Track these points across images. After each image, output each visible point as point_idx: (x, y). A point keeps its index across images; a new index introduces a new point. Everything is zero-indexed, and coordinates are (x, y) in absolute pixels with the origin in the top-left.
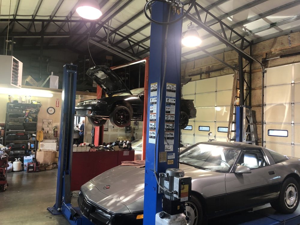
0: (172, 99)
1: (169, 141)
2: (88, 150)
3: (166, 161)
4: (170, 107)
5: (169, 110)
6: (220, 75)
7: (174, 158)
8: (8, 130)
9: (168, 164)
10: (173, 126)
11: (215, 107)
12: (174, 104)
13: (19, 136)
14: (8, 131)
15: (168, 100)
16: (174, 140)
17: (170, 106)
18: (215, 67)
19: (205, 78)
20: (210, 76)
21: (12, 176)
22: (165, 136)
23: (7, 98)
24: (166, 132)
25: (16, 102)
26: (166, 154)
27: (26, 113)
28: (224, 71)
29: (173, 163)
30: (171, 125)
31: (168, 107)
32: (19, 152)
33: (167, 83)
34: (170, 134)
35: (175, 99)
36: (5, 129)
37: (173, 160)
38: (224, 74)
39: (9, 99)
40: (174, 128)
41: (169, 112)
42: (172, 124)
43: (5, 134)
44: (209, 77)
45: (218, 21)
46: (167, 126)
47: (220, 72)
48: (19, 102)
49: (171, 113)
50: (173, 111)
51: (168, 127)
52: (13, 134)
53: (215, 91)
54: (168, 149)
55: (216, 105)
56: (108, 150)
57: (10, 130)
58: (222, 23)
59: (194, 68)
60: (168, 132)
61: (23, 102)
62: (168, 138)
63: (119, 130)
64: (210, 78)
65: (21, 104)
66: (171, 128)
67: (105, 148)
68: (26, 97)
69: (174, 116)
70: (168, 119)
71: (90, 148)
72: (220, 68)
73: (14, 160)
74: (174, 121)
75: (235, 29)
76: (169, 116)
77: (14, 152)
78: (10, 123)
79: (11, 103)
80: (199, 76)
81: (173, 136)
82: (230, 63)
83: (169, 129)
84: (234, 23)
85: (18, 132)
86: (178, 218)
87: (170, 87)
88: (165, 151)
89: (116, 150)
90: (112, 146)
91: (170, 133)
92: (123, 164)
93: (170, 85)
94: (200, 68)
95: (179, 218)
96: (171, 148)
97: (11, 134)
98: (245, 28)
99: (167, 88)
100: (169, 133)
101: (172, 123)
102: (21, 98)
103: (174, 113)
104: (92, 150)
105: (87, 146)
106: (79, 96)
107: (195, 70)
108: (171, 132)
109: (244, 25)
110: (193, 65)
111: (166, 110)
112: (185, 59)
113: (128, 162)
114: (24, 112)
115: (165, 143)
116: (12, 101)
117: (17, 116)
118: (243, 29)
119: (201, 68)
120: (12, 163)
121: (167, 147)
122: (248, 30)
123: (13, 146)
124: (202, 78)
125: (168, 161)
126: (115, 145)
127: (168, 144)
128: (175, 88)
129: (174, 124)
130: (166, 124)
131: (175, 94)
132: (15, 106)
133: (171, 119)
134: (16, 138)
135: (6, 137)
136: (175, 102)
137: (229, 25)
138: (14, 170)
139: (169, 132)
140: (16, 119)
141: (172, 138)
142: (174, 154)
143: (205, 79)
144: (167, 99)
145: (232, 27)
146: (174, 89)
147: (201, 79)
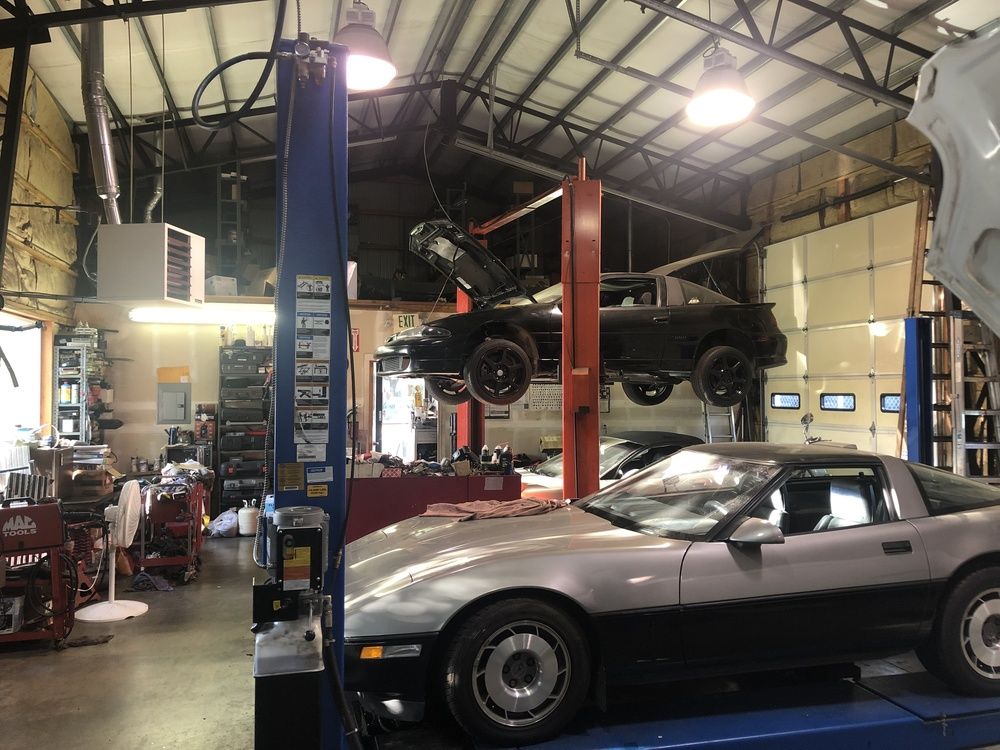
0: (316, 318)
1: (309, 434)
2: (376, 474)
3: (303, 488)
4: (310, 341)
5: (309, 350)
6: (883, 206)
7: (331, 479)
8: (223, 423)
9: (309, 495)
10: (324, 392)
11: (870, 322)
12: (326, 333)
13: (253, 439)
14: (223, 426)
15: (303, 322)
16: (327, 431)
17: (312, 339)
18: (865, 179)
19: (836, 220)
20: (852, 216)
21: (238, 548)
22: (296, 421)
23: (218, 332)
24: (297, 409)
25: (240, 343)
26: (302, 469)
27: (266, 372)
28: (897, 192)
29: (326, 494)
30: (317, 390)
31: (305, 342)
32: (254, 482)
33: (298, 276)
34: (315, 415)
35: (329, 319)
36: (216, 420)
37: (326, 487)
38: (897, 202)
39: (223, 336)
40: (327, 398)
41: (310, 355)
42: (321, 388)
43: (217, 432)
44: (848, 217)
45: (829, 19)
46: (304, 392)
47: (883, 196)
48: (249, 344)
49: (315, 357)
50: (324, 351)
51: (305, 397)
52: (238, 434)
53: (868, 265)
54: (309, 455)
55: (872, 317)
56: (438, 474)
57: (228, 423)
58: (847, 24)
59: (800, 190)
60: (306, 409)
61: (257, 342)
62: (307, 427)
63: (543, 415)
64: (852, 219)
65: (254, 350)
66: (316, 398)
67: (431, 467)
68: (265, 327)
69: (327, 365)
70: (307, 374)
71: (382, 466)
72: (884, 181)
73: (242, 506)
74: (326, 379)
75: (904, 36)
76: (309, 365)
77: (241, 482)
78: (231, 404)
79: (227, 347)
80: (815, 217)
81: (326, 420)
82: (915, 158)
83: (309, 402)
84: (898, 14)
85: (254, 428)
86: (290, 634)
87: (310, 286)
88: (298, 460)
89: (462, 475)
90: (453, 461)
91: (314, 412)
92: (429, 512)
93: (310, 282)
94: (819, 188)
95: (292, 636)
96: (320, 453)
97: (232, 434)
98: (944, 24)
99: (299, 290)
100: (309, 412)
101: (320, 385)
102: (252, 333)
103: (326, 356)
104: (390, 473)
105: (375, 461)
106: (416, 315)
107: (803, 196)
108: (320, 409)
109: (940, 15)
110: (797, 180)
111: (297, 349)
112: (770, 163)
113: (444, 506)
114: (262, 371)
115: (297, 439)
116: (230, 343)
117: (246, 382)
118: (942, 30)
119: (822, 186)
120: (237, 512)
121: (305, 450)
122: (959, 30)
123: (238, 466)
124: (826, 222)
125: (309, 487)
126: (459, 459)
127: (308, 443)
128: (327, 287)
129: (328, 389)
130: (297, 388)
131: (329, 304)
132: (239, 356)
133: (317, 374)
134: (244, 444)
135: (220, 442)
136: (328, 327)
137: (877, 23)
138: (242, 532)
139: (309, 409)
140: (241, 391)
141: (321, 427)
142: (330, 470)
143: (836, 224)
144: (299, 320)
145: (893, 28)
146: (324, 291)
147: (823, 226)
